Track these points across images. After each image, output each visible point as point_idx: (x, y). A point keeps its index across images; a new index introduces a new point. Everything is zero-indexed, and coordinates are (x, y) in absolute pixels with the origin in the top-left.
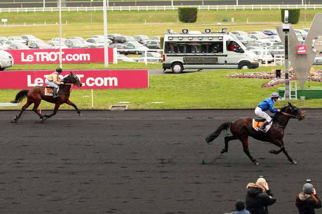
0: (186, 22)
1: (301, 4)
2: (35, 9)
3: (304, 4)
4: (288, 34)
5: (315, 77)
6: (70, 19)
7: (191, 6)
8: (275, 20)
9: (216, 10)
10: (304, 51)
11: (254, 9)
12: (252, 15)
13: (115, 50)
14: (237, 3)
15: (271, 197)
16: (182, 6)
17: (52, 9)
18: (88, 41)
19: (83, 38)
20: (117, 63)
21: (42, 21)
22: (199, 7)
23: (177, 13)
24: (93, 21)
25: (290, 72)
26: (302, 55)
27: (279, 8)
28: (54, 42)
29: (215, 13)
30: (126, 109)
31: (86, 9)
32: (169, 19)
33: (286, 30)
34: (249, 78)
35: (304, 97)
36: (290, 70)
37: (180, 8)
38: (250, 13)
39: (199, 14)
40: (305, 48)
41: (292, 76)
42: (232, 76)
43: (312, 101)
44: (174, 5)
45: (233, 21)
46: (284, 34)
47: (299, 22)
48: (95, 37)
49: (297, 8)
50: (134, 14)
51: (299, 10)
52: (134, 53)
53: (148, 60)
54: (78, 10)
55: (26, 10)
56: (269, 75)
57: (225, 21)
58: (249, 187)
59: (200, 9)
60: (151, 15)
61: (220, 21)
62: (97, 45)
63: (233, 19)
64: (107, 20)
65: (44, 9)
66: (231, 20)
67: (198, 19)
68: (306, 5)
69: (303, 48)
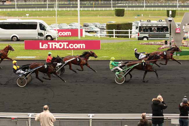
0: (119, 16)
1: (177, 7)
2: (43, 9)
3: (178, 7)
4: (171, 23)
5: (185, 44)
6: (60, 14)
7: (121, 8)
8: (164, 16)
9: (134, 10)
10: (179, 31)
11: (153, 10)
12: (151, 13)
13: (84, 30)
14: (145, 7)
15: (165, 105)
16: (117, 8)
17: (51, 9)
18: (69, 26)
19: (67, 24)
20: (84, 37)
21: (46, 15)
22: (125, 9)
23: (114, 12)
24: (72, 16)
25: (172, 42)
26: (178, 33)
27: (166, 9)
28: (52, 26)
29: (133, 12)
30: (90, 60)
31: (69, 9)
32: (110, 15)
33: (170, 21)
34: (151, 44)
35: (179, 55)
36: (172, 41)
37: (116, 9)
38: (151, 12)
39: (125, 12)
40: (180, 30)
41: (173, 44)
42: (143, 43)
43: (183, 56)
44: (113, 7)
45: (142, 16)
46: (169, 23)
47: (176, 17)
48: (73, 24)
49: (175, 9)
50: (93, 12)
51: (176, 10)
52: (93, 32)
53: (100, 35)
54: (64, 10)
55: (38, 9)
56: (161, 43)
57: (138, 16)
58: (154, 100)
59: (126, 9)
60: (101, 12)
61: (136, 16)
62: (74, 27)
63: (142, 15)
64: (80, 15)
65: (47, 9)
66: (141, 15)
67: (125, 15)
68: (179, 8)
69: (179, 30)
